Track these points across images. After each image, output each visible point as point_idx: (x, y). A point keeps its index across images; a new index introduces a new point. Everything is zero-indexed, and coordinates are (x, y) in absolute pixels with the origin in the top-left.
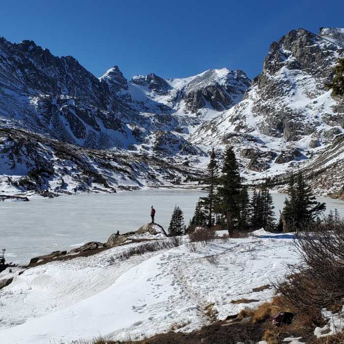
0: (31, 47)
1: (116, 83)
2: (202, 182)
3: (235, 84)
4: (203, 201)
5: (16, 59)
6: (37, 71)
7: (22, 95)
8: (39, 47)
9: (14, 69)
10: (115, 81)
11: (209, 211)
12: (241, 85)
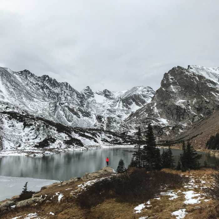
0: (47, 78)
1: (88, 94)
2: (132, 143)
3: (147, 94)
4: (135, 153)
5: (40, 84)
6: (50, 89)
7: (42, 101)
8: (51, 78)
9: (38, 89)
10: (88, 93)
11: (138, 159)
12: (150, 94)
